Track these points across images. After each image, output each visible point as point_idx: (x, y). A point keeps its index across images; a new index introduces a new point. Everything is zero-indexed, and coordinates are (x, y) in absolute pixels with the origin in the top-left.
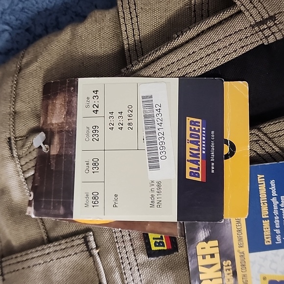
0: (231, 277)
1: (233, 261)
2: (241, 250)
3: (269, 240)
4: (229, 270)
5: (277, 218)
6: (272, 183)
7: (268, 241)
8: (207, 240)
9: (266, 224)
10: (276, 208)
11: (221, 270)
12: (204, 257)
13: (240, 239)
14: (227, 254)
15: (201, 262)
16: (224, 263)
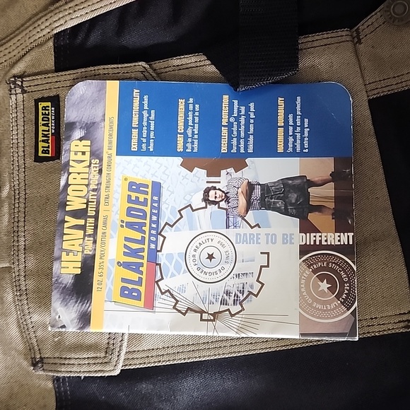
0: (96, 173)
1: (101, 160)
2: (110, 152)
3: (136, 146)
4: (96, 167)
5: (145, 128)
6: (146, 98)
7: (134, 147)
8: (81, 139)
9: (135, 133)
10: (145, 119)
11: (89, 166)
12: (76, 153)
13: (110, 143)
14: (96, 154)
15: (73, 157)
16: (92, 161)
